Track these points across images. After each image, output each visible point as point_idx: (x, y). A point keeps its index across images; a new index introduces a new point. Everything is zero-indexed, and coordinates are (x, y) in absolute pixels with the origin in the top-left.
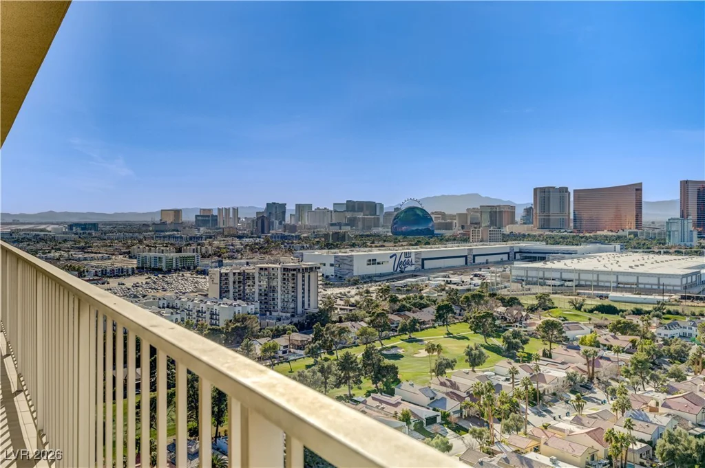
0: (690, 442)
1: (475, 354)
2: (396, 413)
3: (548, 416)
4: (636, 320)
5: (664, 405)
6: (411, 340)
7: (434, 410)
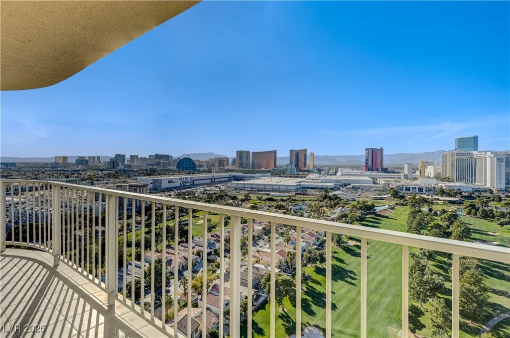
0: (316, 253)
2: (193, 252)
3: (257, 246)
4: (282, 203)
5: (302, 238)
6: (194, 217)
7: (210, 248)
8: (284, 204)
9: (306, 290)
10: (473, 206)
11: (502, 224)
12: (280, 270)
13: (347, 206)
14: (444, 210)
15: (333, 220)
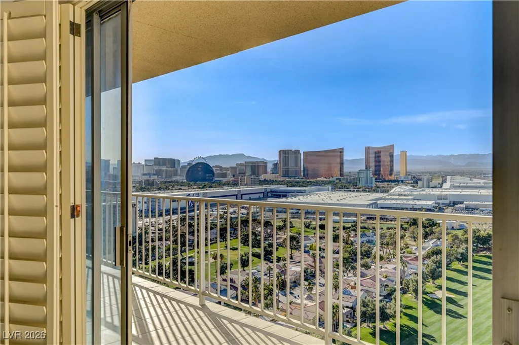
0: (375, 305)
1: (245, 259)
3: (291, 296)
5: (361, 284)
15: (416, 258)
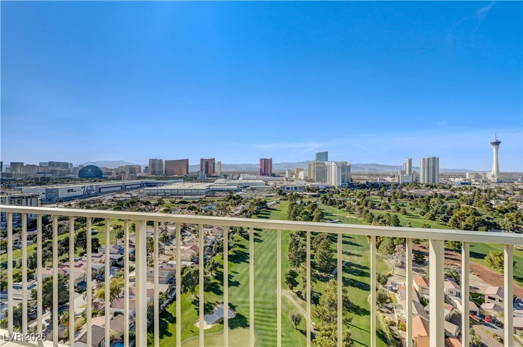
2: (101, 260)
3: (171, 245)
4: (194, 205)
5: (212, 232)
6: (100, 225)
7: (121, 254)
8: (196, 205)
9: (215, 275)
10: (325, 198)
11: (340, 208)
12: (192, 262)
13: (247, 203)
14: (309, 201)
15: (236, 215)
